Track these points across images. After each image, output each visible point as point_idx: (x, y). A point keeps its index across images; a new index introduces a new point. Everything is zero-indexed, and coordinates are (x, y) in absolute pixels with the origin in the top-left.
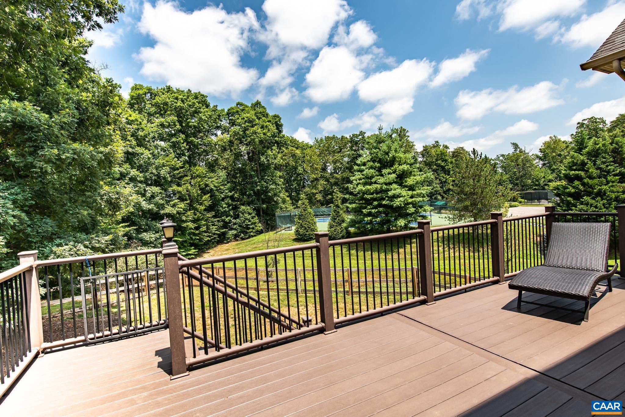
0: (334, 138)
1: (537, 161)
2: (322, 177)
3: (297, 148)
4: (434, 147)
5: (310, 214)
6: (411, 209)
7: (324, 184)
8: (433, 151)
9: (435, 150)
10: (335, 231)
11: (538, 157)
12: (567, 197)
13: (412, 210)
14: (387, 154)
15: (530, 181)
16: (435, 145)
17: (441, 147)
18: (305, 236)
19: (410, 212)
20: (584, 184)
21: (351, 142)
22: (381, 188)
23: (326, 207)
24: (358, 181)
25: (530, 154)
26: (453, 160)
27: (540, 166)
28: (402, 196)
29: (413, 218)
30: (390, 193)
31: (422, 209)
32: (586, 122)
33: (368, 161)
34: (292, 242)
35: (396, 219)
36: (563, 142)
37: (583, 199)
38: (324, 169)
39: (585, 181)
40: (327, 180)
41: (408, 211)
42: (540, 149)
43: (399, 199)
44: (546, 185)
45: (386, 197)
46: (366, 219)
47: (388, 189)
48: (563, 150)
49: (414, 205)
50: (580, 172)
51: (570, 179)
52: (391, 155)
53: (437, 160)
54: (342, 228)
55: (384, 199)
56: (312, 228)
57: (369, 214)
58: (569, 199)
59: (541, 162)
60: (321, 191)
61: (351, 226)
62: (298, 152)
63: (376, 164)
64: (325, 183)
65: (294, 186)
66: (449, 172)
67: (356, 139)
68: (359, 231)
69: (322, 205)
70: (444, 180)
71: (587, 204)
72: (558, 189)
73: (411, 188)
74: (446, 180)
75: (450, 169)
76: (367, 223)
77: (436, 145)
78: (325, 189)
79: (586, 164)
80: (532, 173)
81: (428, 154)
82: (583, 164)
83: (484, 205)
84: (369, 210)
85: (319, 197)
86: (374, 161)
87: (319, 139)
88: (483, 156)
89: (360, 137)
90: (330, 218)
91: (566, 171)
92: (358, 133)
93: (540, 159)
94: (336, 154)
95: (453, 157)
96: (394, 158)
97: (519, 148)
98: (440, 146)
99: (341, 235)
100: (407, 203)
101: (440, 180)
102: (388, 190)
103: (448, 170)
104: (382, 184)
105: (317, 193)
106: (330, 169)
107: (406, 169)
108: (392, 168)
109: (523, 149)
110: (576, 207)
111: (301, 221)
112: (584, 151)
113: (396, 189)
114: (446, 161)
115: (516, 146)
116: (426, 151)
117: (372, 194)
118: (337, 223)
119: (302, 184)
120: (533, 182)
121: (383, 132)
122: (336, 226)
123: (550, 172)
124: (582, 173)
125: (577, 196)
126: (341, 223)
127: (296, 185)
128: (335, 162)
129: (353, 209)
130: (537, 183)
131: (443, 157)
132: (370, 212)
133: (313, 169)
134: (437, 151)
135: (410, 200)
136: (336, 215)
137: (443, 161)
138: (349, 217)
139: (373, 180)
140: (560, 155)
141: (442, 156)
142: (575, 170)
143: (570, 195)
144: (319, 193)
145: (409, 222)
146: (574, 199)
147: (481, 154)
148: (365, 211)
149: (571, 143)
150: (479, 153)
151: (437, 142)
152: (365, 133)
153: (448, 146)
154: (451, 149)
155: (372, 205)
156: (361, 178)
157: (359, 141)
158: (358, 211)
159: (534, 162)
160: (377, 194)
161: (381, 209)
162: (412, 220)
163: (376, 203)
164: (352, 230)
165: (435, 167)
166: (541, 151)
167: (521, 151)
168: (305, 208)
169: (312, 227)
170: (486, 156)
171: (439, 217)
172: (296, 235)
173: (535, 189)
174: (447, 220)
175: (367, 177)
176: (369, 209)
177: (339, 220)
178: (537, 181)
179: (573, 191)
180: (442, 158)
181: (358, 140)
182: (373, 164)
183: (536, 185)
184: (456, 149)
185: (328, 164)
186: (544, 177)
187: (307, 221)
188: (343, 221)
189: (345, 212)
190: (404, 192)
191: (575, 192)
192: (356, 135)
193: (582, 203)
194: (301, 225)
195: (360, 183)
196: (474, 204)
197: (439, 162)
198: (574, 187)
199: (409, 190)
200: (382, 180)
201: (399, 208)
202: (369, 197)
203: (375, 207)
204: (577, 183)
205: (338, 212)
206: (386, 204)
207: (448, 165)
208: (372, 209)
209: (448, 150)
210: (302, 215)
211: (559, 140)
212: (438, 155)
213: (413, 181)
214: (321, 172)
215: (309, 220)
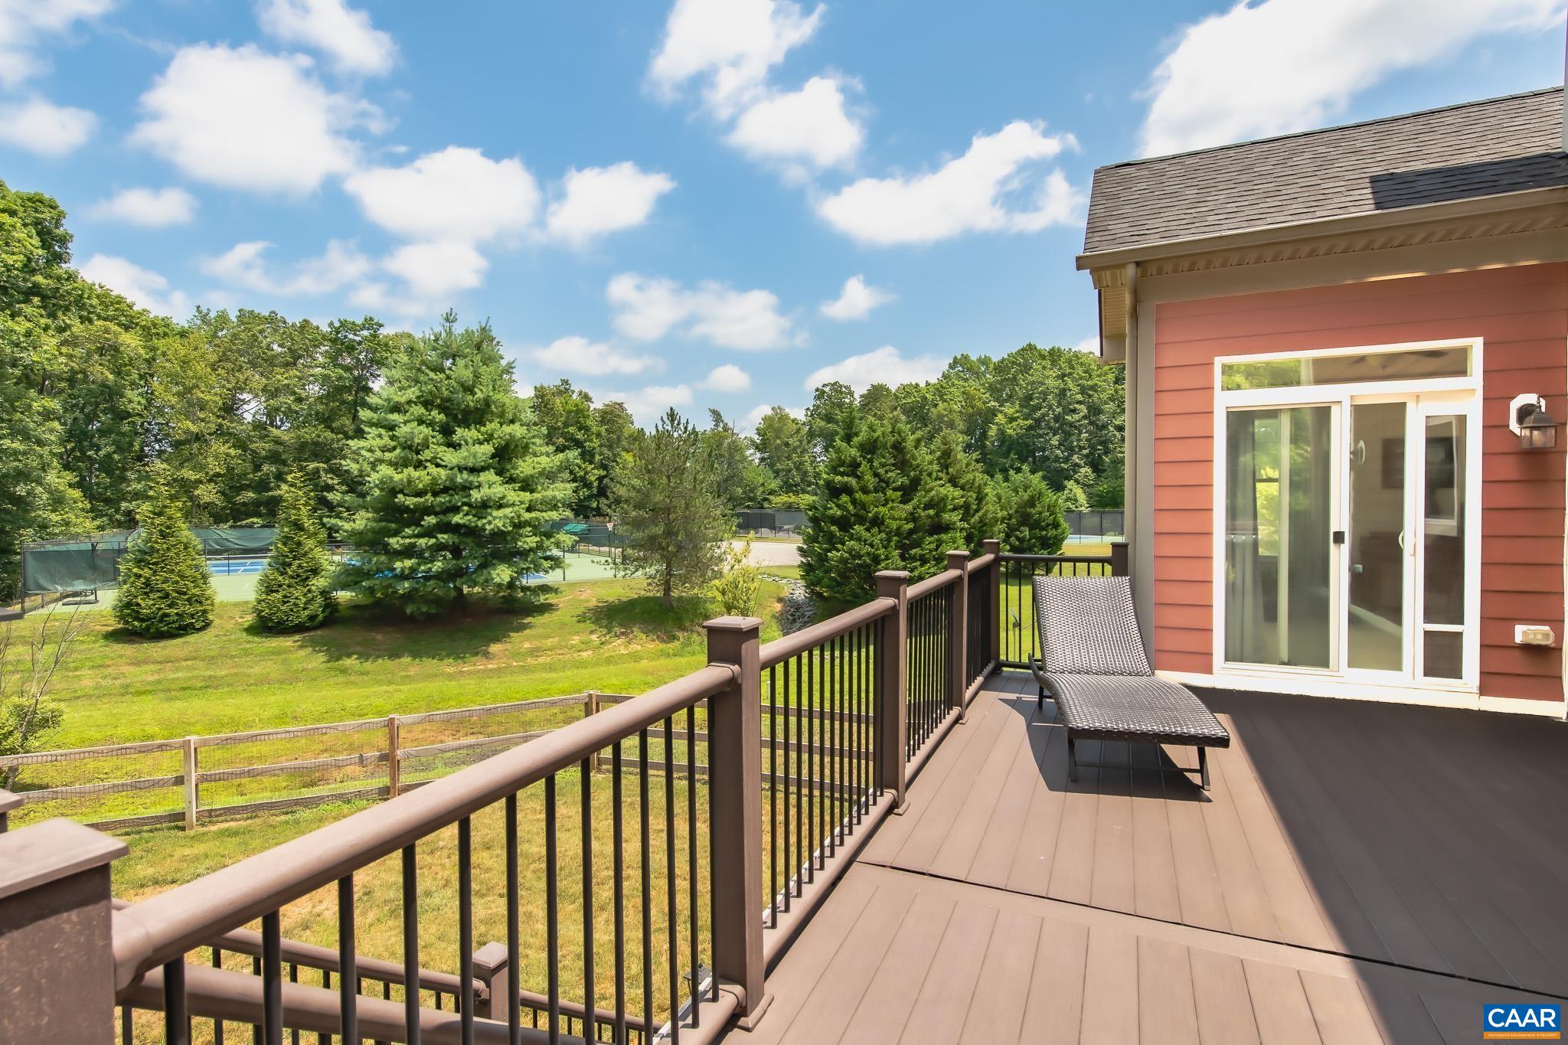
0: (272, 319)
1: (752, 451)
2: (220, 432)
3: (127, 328)
4: (560, 393)
5: (186, 548)
6: (528, 540)
7: (228, 455)
8: (558, 401)
9: (563, 401)
10: (285, 603)
11: (753, 441)
12: (829, 525)
13: (531, 541)
14: (469, 389)
15: (740, 490)
16: (562, 388)
17: (575, 396)
18: (161, 621)
19: (526, 546)
20: (854, 502)
21: (334, 341)
22: (452, 480)
23: (231, 527)
24: (379, 454)
25: (742, 436)
26: (603, 429)
27: (757, 461)
28: (507, 506)
29: (531, 562)
30: (476, 496)
31: (552, 540)
32: (827, 389)
33: (409, 402)
34: (102, 642)
35: (484, 566)
36: (793, 421)
37: (853, 529)
38: (230, 409)
39: (857, 496)
40: (241, 444)
41: (520, 543)
42: (758, 429)
43: (500, 513)
44: (765, 499)
45: (464, 504)
46: (398, 565)
47: (471, 483)
48: (791, 436)
49: (535, 527)
50: (850, 479)
51: (834, 491)
52: (479, 395)
53: (566, 425)
54: (309, 591)
55: (456, 509)
56: (194, 595)
57: (408, 552)
58: (833, 528)
59: (758, 455)
60: (218, 475)
61: (344, 587)
62: (131, 341)
63: (434, 413)
64: (232, 452)
65: (102, 453)
66: (593, 456)
67: (351, 336)
68: (369, 601)
69: (218, 519)
70: (582, 473)
71: (859, 539)
72: (816, 508)
73: (527, 485)
74: (586, 473)
75: (594, 448)
76: (403, 577)
77: (564, 389)
78: (230, 469)
79: (859, 465)
80: (744, 474)
81: (545, 407)
82: (855, 465)
83: (690, 535)
84: (408, 541)
85: (207, 493)
86: (427, 404)
87: (213, 315)
88: (690, 428)
89: (365, 333)
90: (266, 561)
91: (829, 474)
92: (359, 321)
93: (757, 448)
94: (277, 369)
95: (603, 422)
96: (487, 402)
97: (723, 421)
98: (573, 392)
99: (307, 613)
100: (520, 522)
101: (571, 472)
102: (466, 488)
103: (589, 451)
104: (451, 469)
105: (201, 482)
106: (252, 409)
107: (518, 435)
108: (483, 429)
109: (730, 425)
110: (843, 544)
111: (146, 572)
112: (856, 440)
113: (491, 486)
114: (587, 429)
115: (717, 416)
116: (543, 401)
117: (420, 494)
118: (292, 577)
119: (137, 447)
120: (744, 492)
121: (458, 329)
122: (289, 586)
123: (772, 476)
124: (852, 481)
125: (844, 524)
126: (307, 578)
127: (110, 449)
128: (272, 393)
129: (353, 533)
130: (752, 495)
131: (581, 419)
132: (413, 545)
133: (192, 407)
134: (566, 403)
135: (527, 516)
136: (291, 551)
137: (580, 429)
138: (337, 558)
139: (427, 454)
140: (787, 444)
141: (578, 415)
142: (842, 474)
143: (834, 520)
144: (210, 481)
145: (520, 573)
146: (840, 530)
147: (687, 423)
148: (394, 542)
149: (804, 424)
150: (683, 421)
151: (565, 382)
152: (381, 326)
153: (590, 394)
154: (597, 404)
155: (418, 525)
156: (385, 446)
157: (360, 343)
158: (371, 542)
159: (748, 453)
160: (435, 494)
161: (446, 536)
162: (528, 569)
163: (431, 520)
164: (344, 596)
165: (561, 439)
166: (759, 432)
167: (726, 429)
168: (169, 527)
169: (196, 591)
170: (694, 428)
171: (593, 562)
172: (122, 618)
173: (748, 507)
174: (608, 567)
175: (407, 446)
176: (409, 537)
177: (300, 566)
178: (752, 491)
179: (839, 513)
180: (578, 422)
181: (358, 339)
182: (424, 411)
183: (751, 499)
184: (607, 405)
185: (246, 396)
186: (763, 484)
187: (172, 571)
188: (315, 571)
189: (321, 543)
190: (512, 495)
191: (842, 516)
192: (353, 323)
193: (851, 539)
194: (147, 584)
195: (381, 461)
196: (669, 533)
197: (571, 429)
198: (838, 506)
199: (523, 489)
200: (451, 457)
201: (499, 535)
202: (411, 501)
203: (429, 533)
204: (845, 498)
205: (299, 544)
206: (464, 525)
207: (591, 441)
208: (419, 536)
209: (592, 406)
210: (153, 550)
211: (787, 416)
212: (570, 412)
213: (534, 468)
214: (218, 417)
215: (183, 567)
